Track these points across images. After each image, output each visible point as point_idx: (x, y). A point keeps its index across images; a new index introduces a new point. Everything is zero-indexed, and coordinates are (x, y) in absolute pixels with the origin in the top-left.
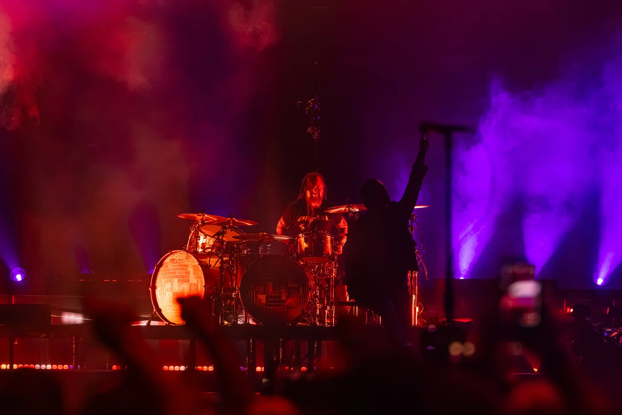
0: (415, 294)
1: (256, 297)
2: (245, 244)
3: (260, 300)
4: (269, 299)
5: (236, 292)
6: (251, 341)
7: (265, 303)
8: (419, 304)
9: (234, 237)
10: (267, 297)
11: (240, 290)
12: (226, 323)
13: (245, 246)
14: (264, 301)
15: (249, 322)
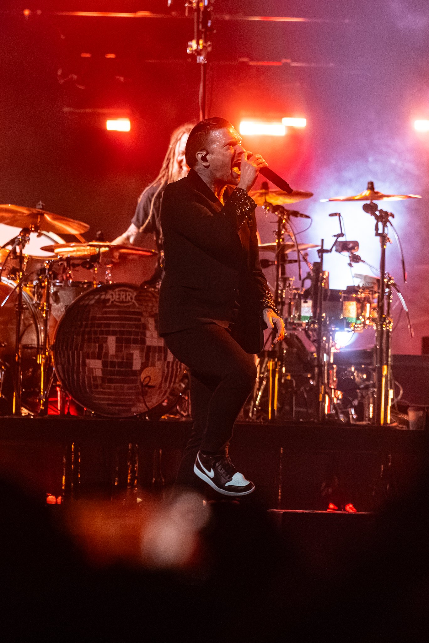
0: (387, 364)
1: (84, 364)
2: (65, 263)
3: (91, 370)
4: (109, 368)
5: (45, 354)
6: (73, 446)
7: (101, 375)
8: (395, 384)
9: (45, 249)
10: (105, 364)
11: (53, 350)
12: (25, 412)
13: (64, 266)
14: (98, 373)
15: (69, 413)
